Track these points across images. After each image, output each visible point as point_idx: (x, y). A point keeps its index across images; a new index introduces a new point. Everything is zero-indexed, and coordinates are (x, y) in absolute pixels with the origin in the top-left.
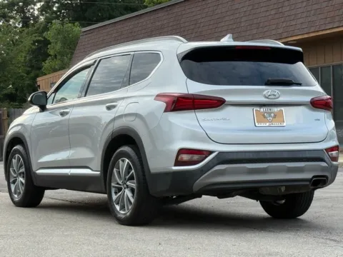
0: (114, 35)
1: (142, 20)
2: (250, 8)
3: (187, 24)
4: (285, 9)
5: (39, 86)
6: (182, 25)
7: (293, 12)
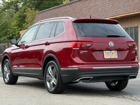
0: (49, 15)
1: (60, 9)
2: (102, 4)
3: (77, 10)
4: (115, 5)
5: (20, 34)
6: (76, 11)
7: (119, 6)
